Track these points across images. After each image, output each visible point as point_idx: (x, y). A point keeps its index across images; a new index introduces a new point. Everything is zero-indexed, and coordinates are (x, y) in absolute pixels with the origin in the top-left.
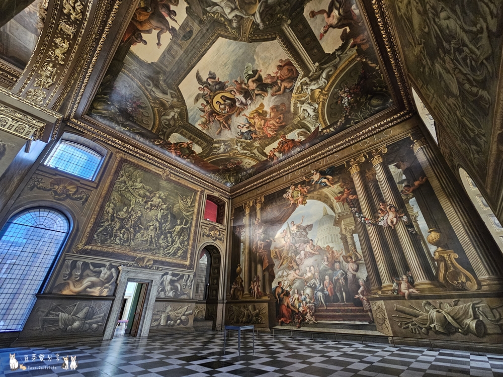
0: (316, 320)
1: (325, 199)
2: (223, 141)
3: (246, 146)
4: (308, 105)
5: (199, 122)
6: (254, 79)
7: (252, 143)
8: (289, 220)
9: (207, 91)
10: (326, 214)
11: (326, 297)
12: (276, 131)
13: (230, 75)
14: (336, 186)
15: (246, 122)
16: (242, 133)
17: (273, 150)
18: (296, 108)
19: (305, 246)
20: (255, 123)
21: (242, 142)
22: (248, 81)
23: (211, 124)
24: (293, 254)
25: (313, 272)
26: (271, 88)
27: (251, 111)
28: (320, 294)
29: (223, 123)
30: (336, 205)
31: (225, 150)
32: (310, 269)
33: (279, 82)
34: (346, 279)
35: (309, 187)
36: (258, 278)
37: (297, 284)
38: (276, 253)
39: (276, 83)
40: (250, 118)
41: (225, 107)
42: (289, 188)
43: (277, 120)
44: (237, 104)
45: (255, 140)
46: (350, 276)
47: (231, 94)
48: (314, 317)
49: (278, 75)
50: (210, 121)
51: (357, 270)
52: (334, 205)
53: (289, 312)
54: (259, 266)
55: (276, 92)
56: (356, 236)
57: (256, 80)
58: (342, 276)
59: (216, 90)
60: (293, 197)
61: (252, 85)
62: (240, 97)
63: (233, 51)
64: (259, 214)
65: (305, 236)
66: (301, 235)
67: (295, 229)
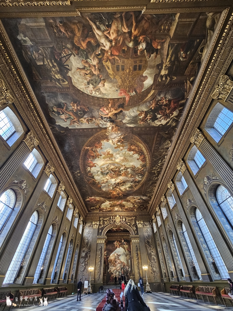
1: (124, 248)
8: (115, 252)
10: (124, 253)
14: (127, 246)
19: (118, 260)
28: (120, 274)
30: (126, 251)
32: (119, 267)
35: (121, 243)
37: (115, 271)
38: (110, 261)
42: (115, 241)
46: (127, 270)
51: (128, 269)
53: (112, 279)
56: (129, 260)
60: (116, 244)
65: (118, 258)
66: (117, 257)
67: (116, 255)
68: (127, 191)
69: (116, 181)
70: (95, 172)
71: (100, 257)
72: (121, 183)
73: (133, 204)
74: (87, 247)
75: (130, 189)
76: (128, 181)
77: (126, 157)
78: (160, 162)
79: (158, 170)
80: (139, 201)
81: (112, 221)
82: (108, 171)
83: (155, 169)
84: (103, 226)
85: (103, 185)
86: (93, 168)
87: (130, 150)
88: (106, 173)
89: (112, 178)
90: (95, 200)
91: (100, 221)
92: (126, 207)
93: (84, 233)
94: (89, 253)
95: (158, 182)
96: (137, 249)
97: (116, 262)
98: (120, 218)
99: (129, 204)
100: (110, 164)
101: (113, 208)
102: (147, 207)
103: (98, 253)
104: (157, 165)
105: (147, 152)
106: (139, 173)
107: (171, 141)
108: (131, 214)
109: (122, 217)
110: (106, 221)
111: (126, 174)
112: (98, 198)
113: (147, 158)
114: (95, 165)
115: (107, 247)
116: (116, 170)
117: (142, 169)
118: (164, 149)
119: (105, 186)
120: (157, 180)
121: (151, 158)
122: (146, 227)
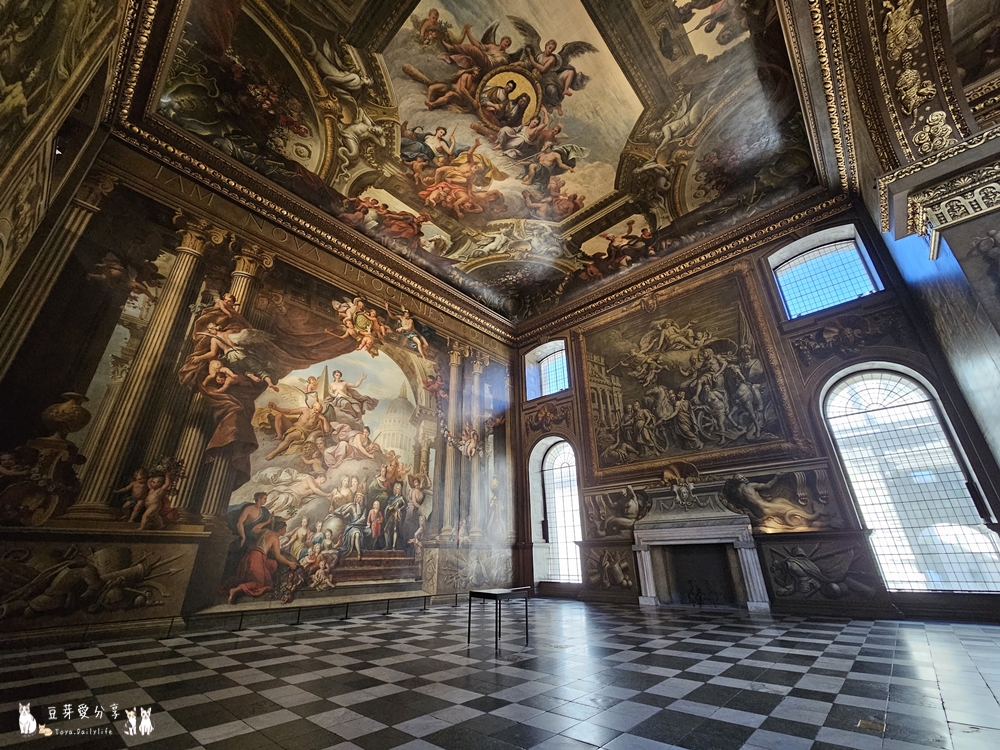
0: (333, 582)
1: (409, 371)
2: (383, 84)
3: (377, 145)
4: (502, 242)
5: (445, 16)
6: (560, 162)
7: (394, 161)
8: (331, 364)
9: (544, 61)
10: (404, 397)
12: (439, 205)
13: (573, 120)
15: (458, 148)
16: (422, 139)
17: (380, 204)
18: (497, 228)
19: (352, 433)
20: (459, 165)
21: (390, 138)
22: (556, 151)
23: (442, 56)
24: (319, 440)
25: (354, 489)
26: (539, 189)
27: (490, 157)
28: (355, 532)
29: (450, 89)
31: (341, 85)
32: (350, 481)
33: (550, 199)
34: (404, 511)
35: (390, 331)
37: (311, 506)
38: (271, 418)
39: (549, 194)
40: (470, 157)
41: (498, 101)
42: (352, 298)
43: (467, 204)
44: (506, 129)
45: (402, 167)
46: (410, 508)
47: (532, 119)
48: (331, 576)
49: (561, 197)
50: (454, 52)
51: (421, 502)
52: (419, 391)
53: (271, 568)
55: (531, 196)
56: (433, 451)
57: (557, 165)
58: (400, 506)
59: (545, 87)
60: (354, 322)
61: (547, 159)
62: (523, 136)
63: (615, 129)
64: (239, 289)
65: (357, 415)
66: (348, 408)
67: (338, 389)
115: (263, 303)
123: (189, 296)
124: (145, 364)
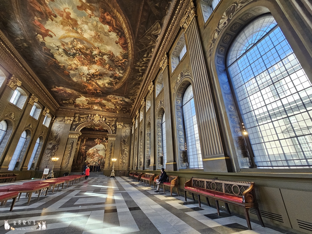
1: (105, 145)
8: (94, 147)
10: (104, 149)
11: (98, 165)
19: (97, 154)
28: (97, 164)
32: (96, 159)
35: (102, 141)
36: (80, 160)
37: (92, 162)
38: (88, 154)
42: (97, 139)
52: (106, 147)
54: (81, 157)
60: (97, 141)
64: (84, 142)
65: (97, 152)
67: (95, 150)
68: (107, 88)
69: (90, 71)
70: (53, 48)
71: (70, 149)
72: (97, 75)
73: (115, 105)
74: (55, 140)
75: (110, 86)
76: (107, 74)
77: (99, 34)
78: (145, 56)
79: (143, 67)
80: (121, 102)
81: (90, 119)
82: (74, 51)
83: (139, 65)
84: (78, 122)
85: (72, 72)
86: (47, 39)
87: (104, 21)
88: (72, 53)
89: (83, 64)
90: (65, 92)
91: (75, 117)
92: (107, 107)
93: (52, 127)
94: (58, 146)
95: (142, 84)
96: (112, 145)
97: (94, 155)
98: (99, 117)
99: (110, 104)
100: (75, 38)
101: (92, 106)
102: (130, 110)
103: (69, 146)
104: (142, 59)
105: (129, 35)
106: (120, 66)
107: (161, 25)
108: (113, 115)
109: (102, 116)
110: (83, 118)
111: (103, 63)
112: (69, 91)
113: (129, 45)
114: (50, 33)
115: (87, 143)
116: (88, 52)
117: (123, 61)
118: (151, 36)
119: (74, 75)
120: (141, 81)
121: (134, 45)
122: (125, 128)
123: (80, 145)
124: (78, 152)
